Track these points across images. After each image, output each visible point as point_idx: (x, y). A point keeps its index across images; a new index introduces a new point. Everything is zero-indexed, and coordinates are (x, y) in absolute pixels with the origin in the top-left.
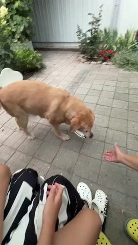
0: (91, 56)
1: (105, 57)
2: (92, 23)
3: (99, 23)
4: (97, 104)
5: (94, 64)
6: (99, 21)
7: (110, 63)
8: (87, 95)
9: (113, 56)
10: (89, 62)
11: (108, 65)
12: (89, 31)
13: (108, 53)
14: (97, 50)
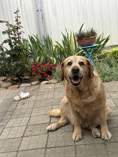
0: (18, 75)
1: (42, 74)
2: (9, 32)
3: (19, 31)
4: (46, 148)
5: (26, 87)
6: (18, 28)
7: (52, 81)
8: (23, 137)
9: (55, 70)
10: (17, 86)
11: (50, 83)
12: (5, 42)
13: (45, 68)
14: (26, 66)
